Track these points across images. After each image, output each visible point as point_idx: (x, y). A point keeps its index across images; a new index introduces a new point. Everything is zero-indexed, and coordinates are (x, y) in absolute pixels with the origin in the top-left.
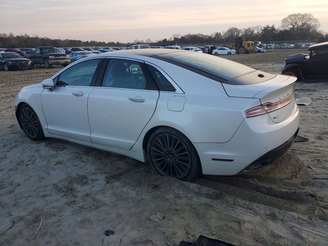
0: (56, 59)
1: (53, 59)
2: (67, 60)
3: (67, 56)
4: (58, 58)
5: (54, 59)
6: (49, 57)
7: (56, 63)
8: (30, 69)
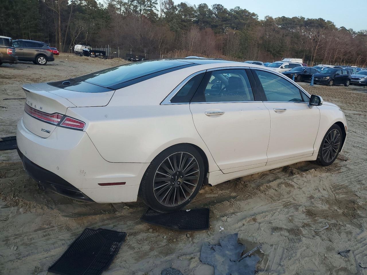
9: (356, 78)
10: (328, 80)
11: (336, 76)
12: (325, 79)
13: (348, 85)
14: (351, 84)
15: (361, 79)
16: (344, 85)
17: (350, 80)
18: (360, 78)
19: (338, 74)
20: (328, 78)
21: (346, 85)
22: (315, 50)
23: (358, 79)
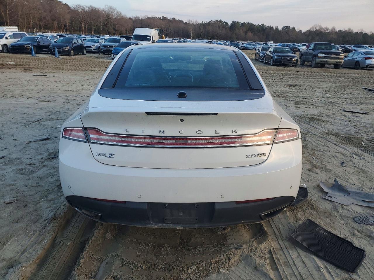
0: (325, 58)
1: (322, 57)
2: (338, 60)
3: (341, 55)
4: (328, 57)
5: (324, 57)
6: (319, 54)
7: (324, 62)
8: (293, 66)
9: (88, 46)
10: (69, 50)
11: (74, 45)
12: (65, 49)
13: (85, 54)
14: (87, 52)
15: (93, 47)
16: (82, 54)
17: (85, 48)
18: (91, 46)
19: (75, 43)
20: (68, 47)
21: (84, 54)
22: (7, 15)
23: (90, 47)
